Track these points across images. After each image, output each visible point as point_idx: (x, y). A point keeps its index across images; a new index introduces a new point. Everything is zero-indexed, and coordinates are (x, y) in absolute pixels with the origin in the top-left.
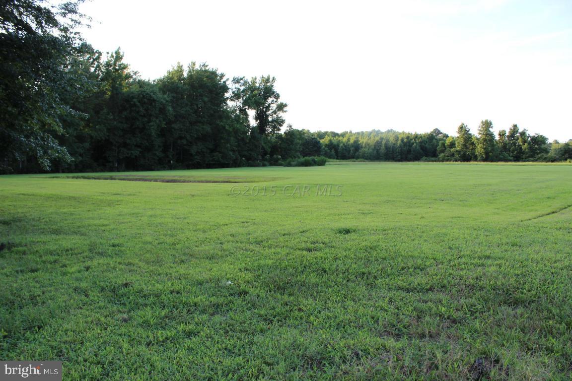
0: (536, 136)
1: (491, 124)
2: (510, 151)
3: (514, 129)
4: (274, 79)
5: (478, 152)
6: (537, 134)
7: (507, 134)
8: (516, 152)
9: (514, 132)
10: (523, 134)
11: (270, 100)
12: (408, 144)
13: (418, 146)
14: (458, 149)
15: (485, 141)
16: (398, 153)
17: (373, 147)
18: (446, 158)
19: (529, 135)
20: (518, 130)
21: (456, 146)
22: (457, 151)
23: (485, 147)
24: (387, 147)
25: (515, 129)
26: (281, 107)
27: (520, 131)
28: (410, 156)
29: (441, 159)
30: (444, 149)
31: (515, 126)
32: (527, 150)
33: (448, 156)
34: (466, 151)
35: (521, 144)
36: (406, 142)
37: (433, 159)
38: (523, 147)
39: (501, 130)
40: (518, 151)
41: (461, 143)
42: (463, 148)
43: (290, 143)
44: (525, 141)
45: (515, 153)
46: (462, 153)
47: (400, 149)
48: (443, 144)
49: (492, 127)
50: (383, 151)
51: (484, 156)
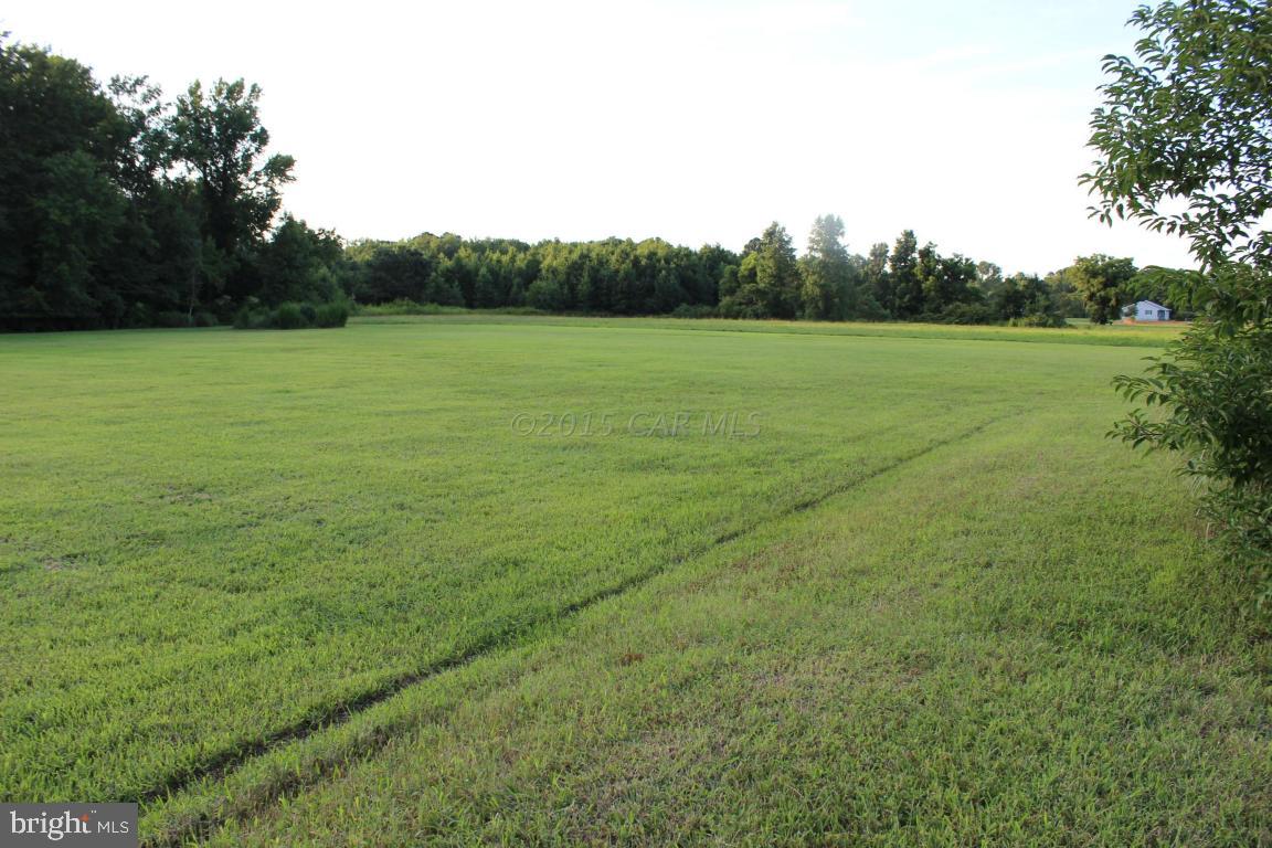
0: (957, 260)
1: (840, 224)
2: (895, 294)
3: (907, 241)
4: (255, 90)
5: (807, 294)
6: (957, 256)
7: (891, 253)
8: (908, 296)
9: (906, 250)
10: (926, 253)
11: (242, 146)
12: (649, 271)
13: (672, 277)
14: (762, 285)
15: (823, 267)
16: (622, 292)
17: (562, 277)
18: (736, 308)
19: (939, 256)
20: (916, 243)
21: (758, 278)
22: (758, 291)
23: (822, 282)
24: (595, 280)
25: (907, 244)
26: (280, 167)
27: (920, 246)
28: (650, 301)
29: (723, 311)
30: (734, 285)
31: (909, 235)
32: (933, 293)
33: (740, 304)
34: (780, 293)
35: (920, 277)
36: (646, 267)
37: (706, 309)
38: (923, 285)
39: (878, 242)
40: (914, 294)
41: (769, 270)
42: (773, 285)
43: (285, 263)
44: (928, 272)
45: (906, 300)
46: (770, 296)
47: (626, 283)
48: (734, 274)
49: (842, 234)
50: (585, 287)
51: (820, 304)
